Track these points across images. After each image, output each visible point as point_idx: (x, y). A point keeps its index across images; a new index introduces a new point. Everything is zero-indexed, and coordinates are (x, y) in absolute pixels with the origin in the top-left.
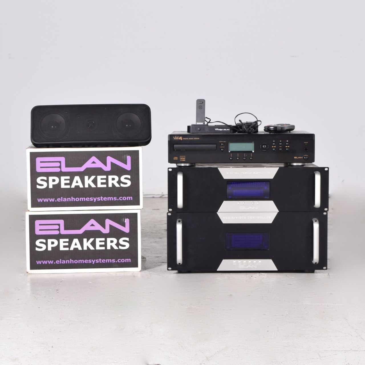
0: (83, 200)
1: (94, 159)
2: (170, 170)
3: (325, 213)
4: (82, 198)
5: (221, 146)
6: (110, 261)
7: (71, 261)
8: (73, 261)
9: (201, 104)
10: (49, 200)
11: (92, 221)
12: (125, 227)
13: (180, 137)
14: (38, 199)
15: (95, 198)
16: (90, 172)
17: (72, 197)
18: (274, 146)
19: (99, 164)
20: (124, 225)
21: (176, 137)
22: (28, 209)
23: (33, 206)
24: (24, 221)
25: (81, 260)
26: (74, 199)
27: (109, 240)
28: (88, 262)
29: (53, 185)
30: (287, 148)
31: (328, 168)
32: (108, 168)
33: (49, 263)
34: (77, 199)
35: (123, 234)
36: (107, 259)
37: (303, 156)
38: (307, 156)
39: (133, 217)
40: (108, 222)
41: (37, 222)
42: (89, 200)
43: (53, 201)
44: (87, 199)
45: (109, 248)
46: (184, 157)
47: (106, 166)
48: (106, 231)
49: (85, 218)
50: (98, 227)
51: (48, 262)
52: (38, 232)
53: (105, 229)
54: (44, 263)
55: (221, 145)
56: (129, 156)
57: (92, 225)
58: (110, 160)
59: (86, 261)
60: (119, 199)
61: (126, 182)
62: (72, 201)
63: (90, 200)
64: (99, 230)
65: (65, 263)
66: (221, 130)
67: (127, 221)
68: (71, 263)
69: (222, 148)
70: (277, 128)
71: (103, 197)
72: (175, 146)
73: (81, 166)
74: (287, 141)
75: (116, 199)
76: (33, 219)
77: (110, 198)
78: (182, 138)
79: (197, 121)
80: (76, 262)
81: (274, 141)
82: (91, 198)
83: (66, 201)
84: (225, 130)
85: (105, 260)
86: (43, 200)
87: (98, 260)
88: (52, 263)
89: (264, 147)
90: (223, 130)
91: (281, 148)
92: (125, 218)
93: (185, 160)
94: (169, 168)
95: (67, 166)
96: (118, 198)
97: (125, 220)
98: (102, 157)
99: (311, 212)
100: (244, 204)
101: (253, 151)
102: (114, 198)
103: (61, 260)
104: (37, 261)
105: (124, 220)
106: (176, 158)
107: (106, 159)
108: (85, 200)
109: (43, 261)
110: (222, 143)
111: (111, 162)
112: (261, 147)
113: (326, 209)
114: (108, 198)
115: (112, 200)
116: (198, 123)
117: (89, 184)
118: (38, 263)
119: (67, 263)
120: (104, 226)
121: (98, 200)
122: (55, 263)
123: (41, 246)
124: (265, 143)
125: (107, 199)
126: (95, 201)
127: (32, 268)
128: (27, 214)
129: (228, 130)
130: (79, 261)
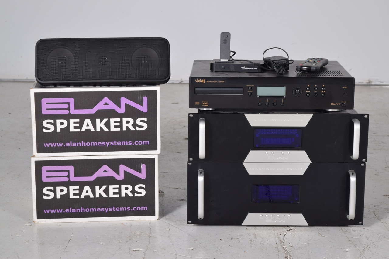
0: (94, 145)
1: (106, 100)
2: (191, 116)
3: (362, 164)
4: (93, 143)
5: (249, 91)
6: (124, 209)
7: (82, 210)
8: (84, 209)
9: (226, 38)
10: (57, 144)
11: (105, 167)
12: (141, 173)
13: (203, 80)
14: (44, 144)
15: (108, 143)
16: (102, 114)
17: (82, 142)
18: (308, 90)
19: (112, 106)
20: (139, 171)
21: (198, 80)
22: (34, 155)
23: (39, 151)
24: (30, 167)
25: (92, 209)
26: (85, 143)
27: (123, 187)
28: (101, 210)
29: (61, 129)
30: (323, 93)
31: (368, 115)
32: (122, 110)
33: (58, 212)
34: (88, 144)
35: (139, 181)
36: (122, 207)
37: (341, 103)
38: (345, 102)
39: (150, 162)
40: (123, 168)
41: (44, 169)
42: (101, 145)
43: (61, 146)
44: (99, 144)
45: (123, 195)
46: (207, 102)
47: (120, 108)
48: (121, 177)
49: (98, 164)
50: (111, 173)
51: (56, 211)
52: (45, 179)
53: (119, 175)
54: (52, 212)
55: (249, 89)
56: (145, 97)
57: (105, 171)
58: (124, 101)
59: (98, 210)
60: (134, 144)
61: (143, 125)
62: (82, 145)
63: (103, 145)
64: (112, 176)
65: (75, 211)
66: (248, 68)
67: (143, 167)
68: (82, 211)
69: (250, 93)
70: (312, 68)
71: (117, 141)
72: (197, 89)
73: (92, 108)
74: (324, 86)
75: (131, 144)
76: (39, 165)
77: (124, 143)
78: (204, 81)
79: (221, 58)
80: (87, 210)
81: (308, 86)
82: (103, 143)
83: (75, 145)
84: (252, 68)
85: (119, 209)
86: (50, 145)
87: (112, 208)
88: (61, 212)
89: (297, 91)
90: (250, 68)
91: (316, 93)
92: (141, 164)
93: (207, 105)
94: (190, 114)
95: (76, 108)
96: (133, 142)
97: (142, 165)
98: (115, 97)
99: (347, 163)
100: (273, 154)
101: (285, 97)
102: (129, 142)
103: (70, 208)
104: (44, 210)
105: (140, 166)
106: (197, 103)
107: (120, 100)
108: (96, 145)
109: (51, 210)
110: (250, 87)
111: (126, 104)
112: (293, 92)
113: (364, 160)
114: (122, 142)
115: (127, 144)
116: (222, 60)
117: (101, 128)
118: (45, 212)
119: (77, 211)
120: (118, 173)
121: (111, 145)
122: (64, 212)
123: (48, 193)
124: (298, 88)
125: (121, 144)
126: (108, 146)
127: (39, 217)
128: (33, 160)
129: (256, 69)
130: (91, 209)
